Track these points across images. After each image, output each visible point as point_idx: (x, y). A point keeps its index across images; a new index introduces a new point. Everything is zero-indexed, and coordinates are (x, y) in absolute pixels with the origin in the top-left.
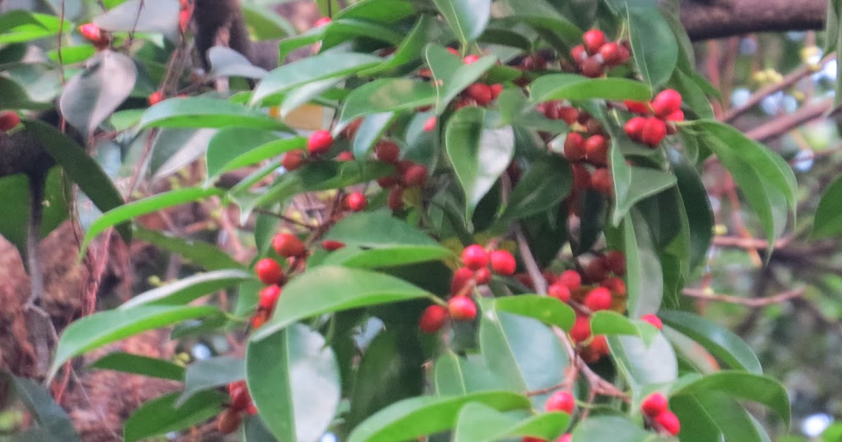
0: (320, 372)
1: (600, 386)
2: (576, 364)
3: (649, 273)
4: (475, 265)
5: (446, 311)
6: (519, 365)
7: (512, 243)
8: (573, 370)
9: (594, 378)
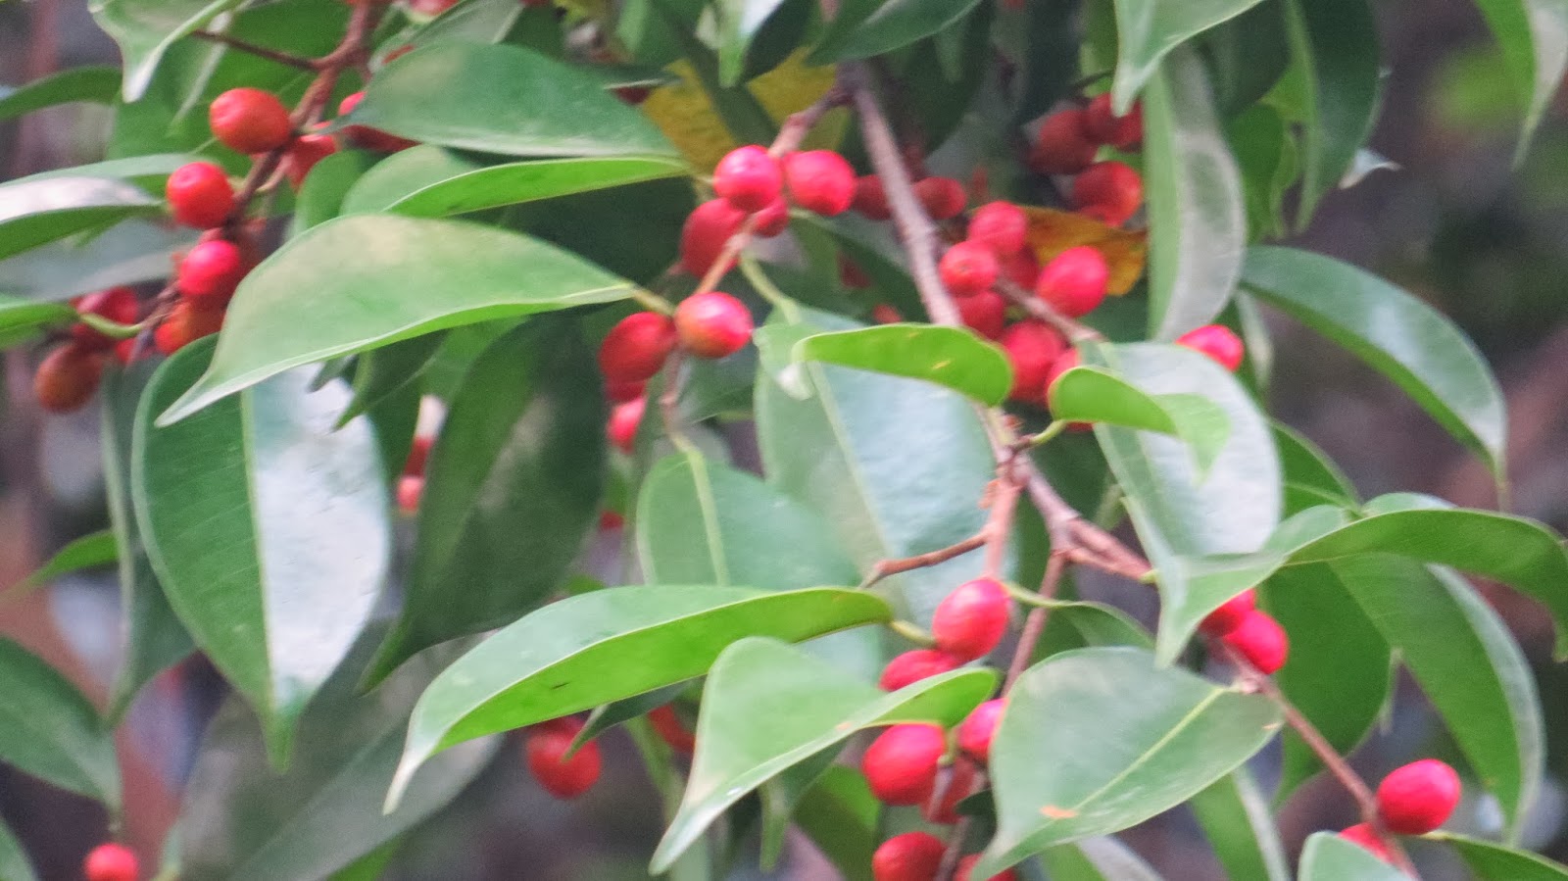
0: (336, 482)
1: (1079, 541)
2: (1011, 479)
3: (1209, 201)
4: (747, 198)
5: (670, 326)
6: (860, 472)
7: (842, 114)
8: (1005, 499)
9: (1061, 516)
